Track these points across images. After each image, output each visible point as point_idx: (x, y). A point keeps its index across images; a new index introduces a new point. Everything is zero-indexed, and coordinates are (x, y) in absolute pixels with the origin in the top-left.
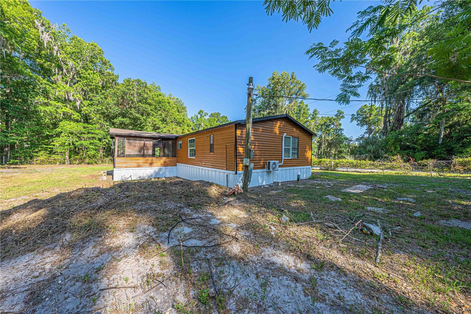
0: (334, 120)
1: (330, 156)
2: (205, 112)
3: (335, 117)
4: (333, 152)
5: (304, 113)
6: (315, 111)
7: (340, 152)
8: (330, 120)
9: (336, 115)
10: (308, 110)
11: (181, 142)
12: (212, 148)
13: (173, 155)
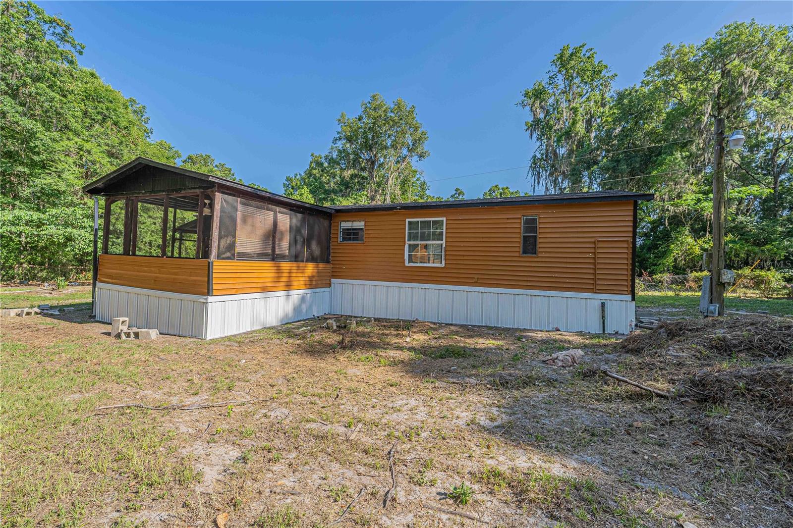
11: (359, 224)
12: (530, 245)
13: (324, 257)
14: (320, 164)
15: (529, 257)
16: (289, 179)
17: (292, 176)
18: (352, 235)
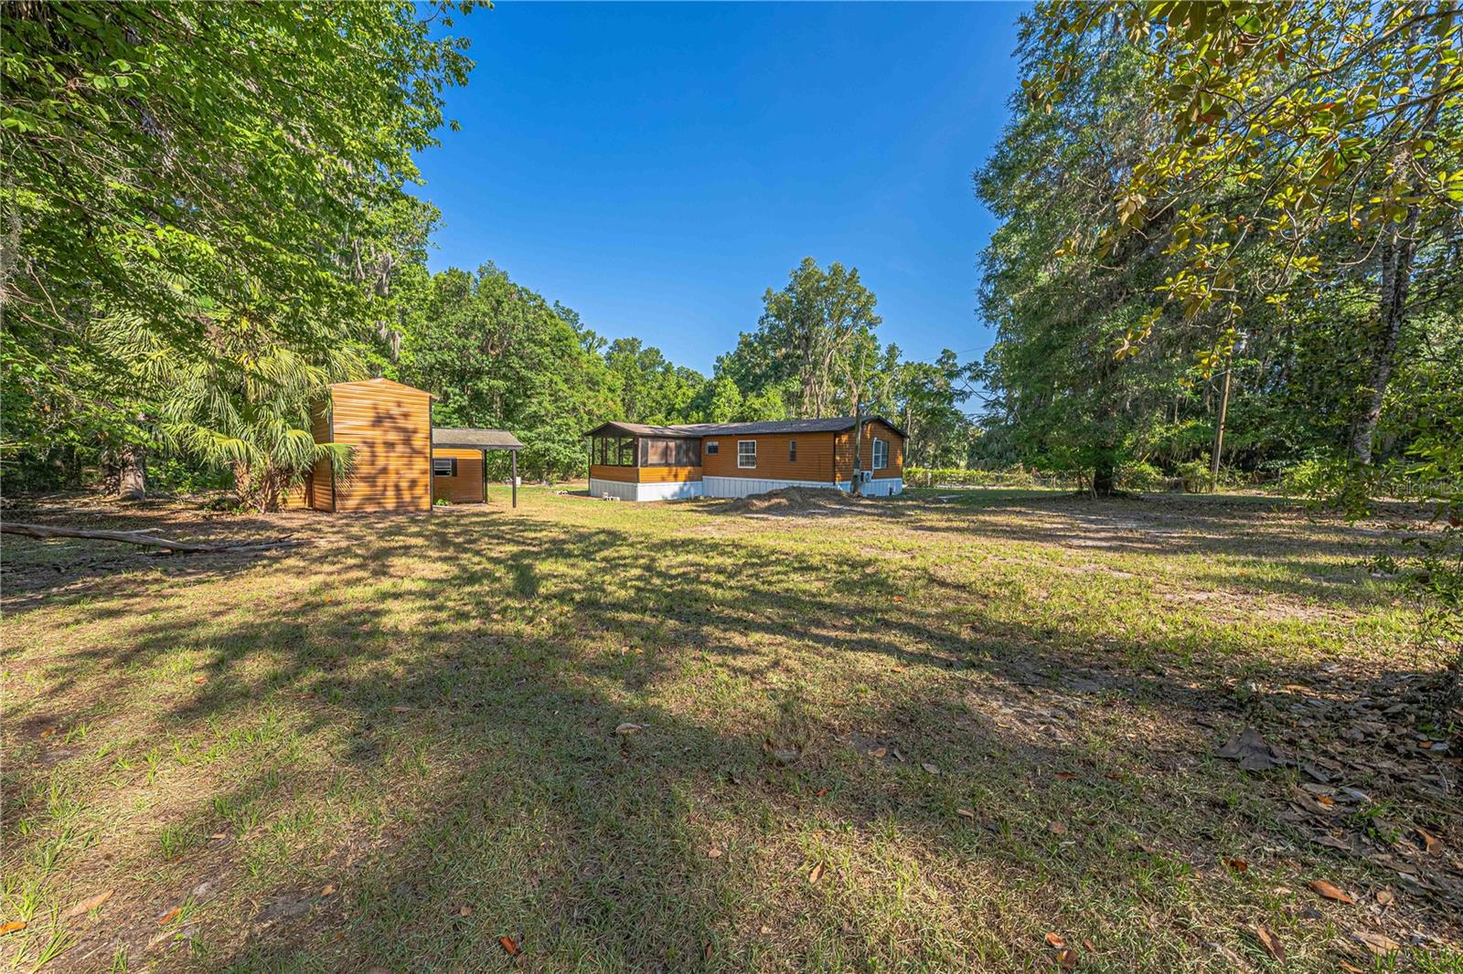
0: (934, 372)
1: (924, 460)
2: (598, 336)
3: (935, 366)
4: (931, 450)
5: (868, 356)
6: (892, 350)
7: (947, 451)
8: (925, 372)
9: (939, 361)
10: (877, 348)
11: (716, 443)
12: (793, 456)
13: (697, 463)
14: (749, 345)
15: (792, 463)
16: (720, 360)
17: (723, 355)
18: (714, 450)
